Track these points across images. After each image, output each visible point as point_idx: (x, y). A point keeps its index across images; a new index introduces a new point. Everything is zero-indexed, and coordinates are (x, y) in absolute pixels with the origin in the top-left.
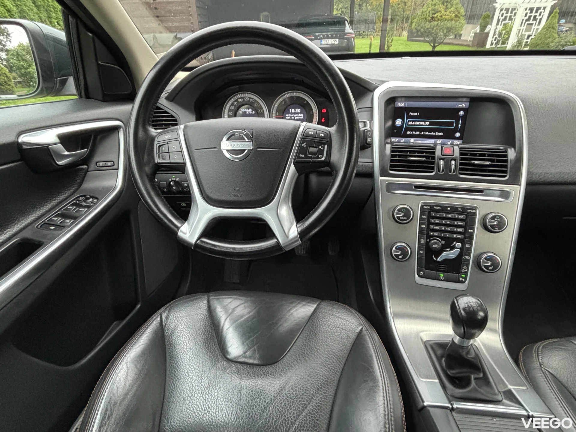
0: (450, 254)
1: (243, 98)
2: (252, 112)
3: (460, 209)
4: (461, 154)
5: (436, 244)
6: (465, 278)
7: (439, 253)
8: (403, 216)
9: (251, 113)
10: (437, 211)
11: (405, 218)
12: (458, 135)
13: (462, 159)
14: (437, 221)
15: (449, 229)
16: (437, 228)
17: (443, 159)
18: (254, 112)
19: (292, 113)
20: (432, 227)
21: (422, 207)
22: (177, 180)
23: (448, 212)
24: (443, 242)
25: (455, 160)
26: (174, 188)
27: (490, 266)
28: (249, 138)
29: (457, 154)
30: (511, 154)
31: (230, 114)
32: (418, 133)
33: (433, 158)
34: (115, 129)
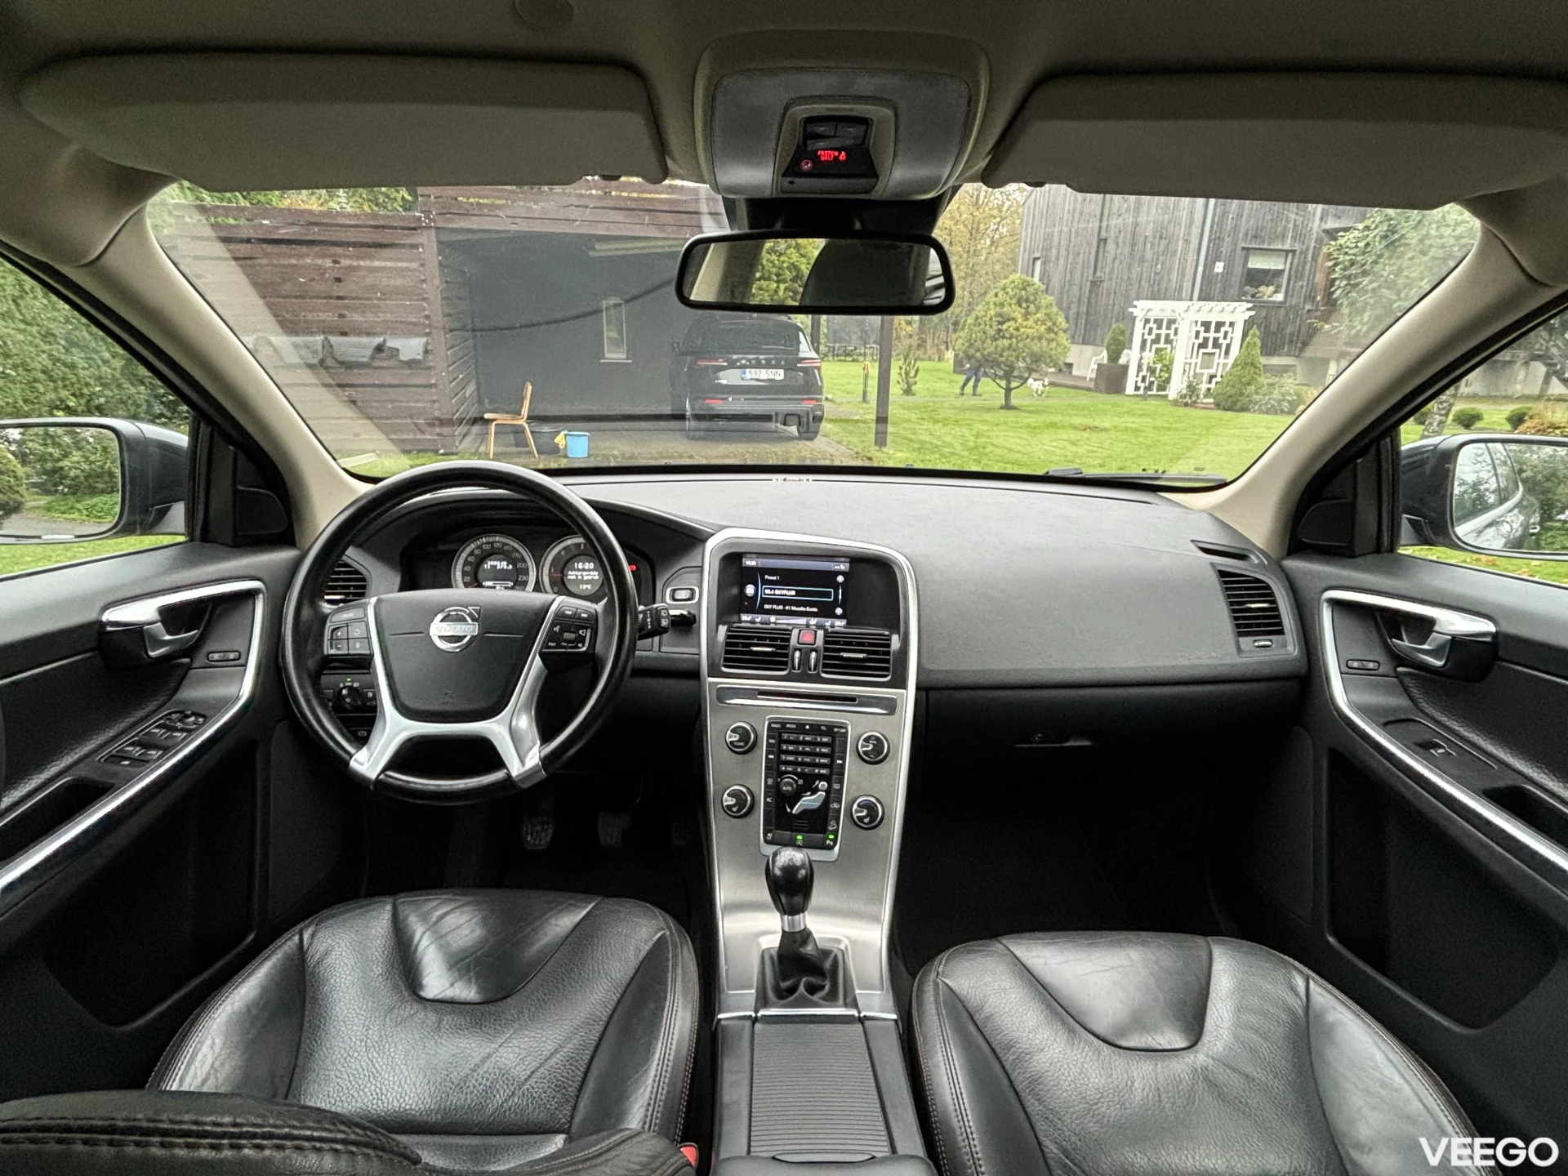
0: (810, 801)
1: (492, 543)
2: (507, 566)
3: (823, 728)
4: (826, 642)
5: (788, 785)
6: (835, 841)
7: (795, 797)
8: (739, 741)
9: (505, 570)
10: (790, 731)
11: (742, 744)
12: (839, 611)
13: (826, 650)
14: (791, 748)
15: (808, 760)
16: (791, 758)
17: (800, 650)
18: (510, 567)
19: (578, 570)
20: (783, 757)
21: (770, 724)
22: (356, 685)
23: (807, 733)
24: (801, 782)
25: (816, 651)
26: (348, 700)
27: (865, 817)
28: (474, 619)
29: (820, 642)
30: (895, 642)
31: (466, 569)
32: (781, 607)
33: (786, 647)
34: (250, 595)
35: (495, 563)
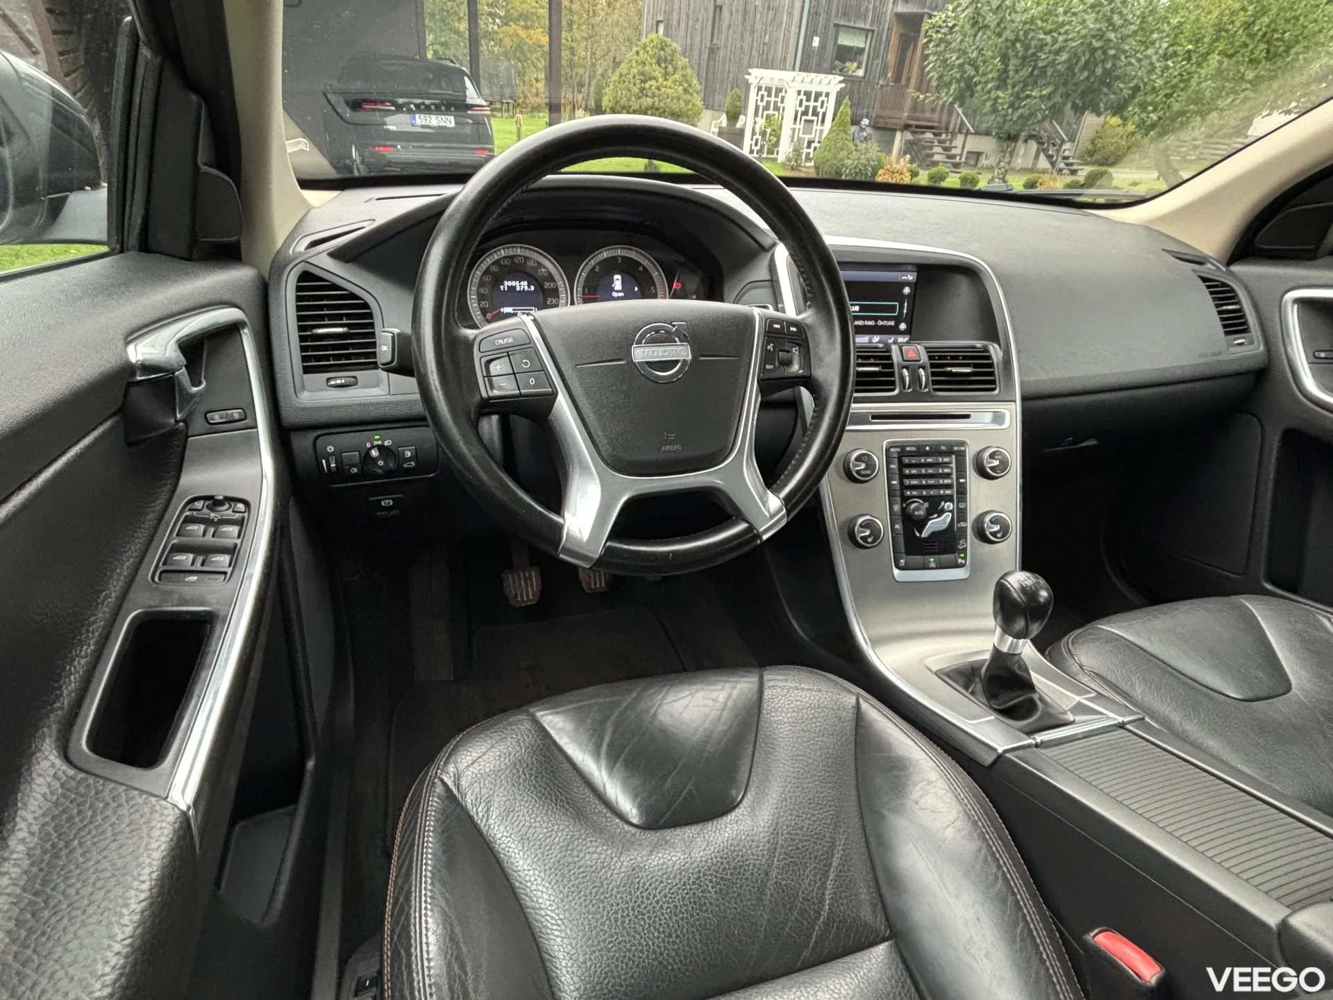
0: (937, 523)
1: (512, 257)
2: (529, 286)
3: (943, 448)
4: (931, 358)
5: (919, 508)
6: (965, 558)
7: (922, 524)
8: (865, 469)
9: (526, 288)
10: (911, 454)
11: (868, 472)
12: (903, 326)
13: (932, 366)
14: (914, 471)
15: (932, 482)
16: (915, 482)
17: (907, 367)
18: (533, 288)
20: (907, 482)
21: (888, 450)
22: (386, 443)
23: (927, 454)
24: (926, 505)
25: (923, 368)
26: (381, 463)
27: (998, 532)
28: (684, 339)
29: (924, 358)
31: (482, 291)
33: (891, 366)
34: (233, 329)
35: (513, 283)
